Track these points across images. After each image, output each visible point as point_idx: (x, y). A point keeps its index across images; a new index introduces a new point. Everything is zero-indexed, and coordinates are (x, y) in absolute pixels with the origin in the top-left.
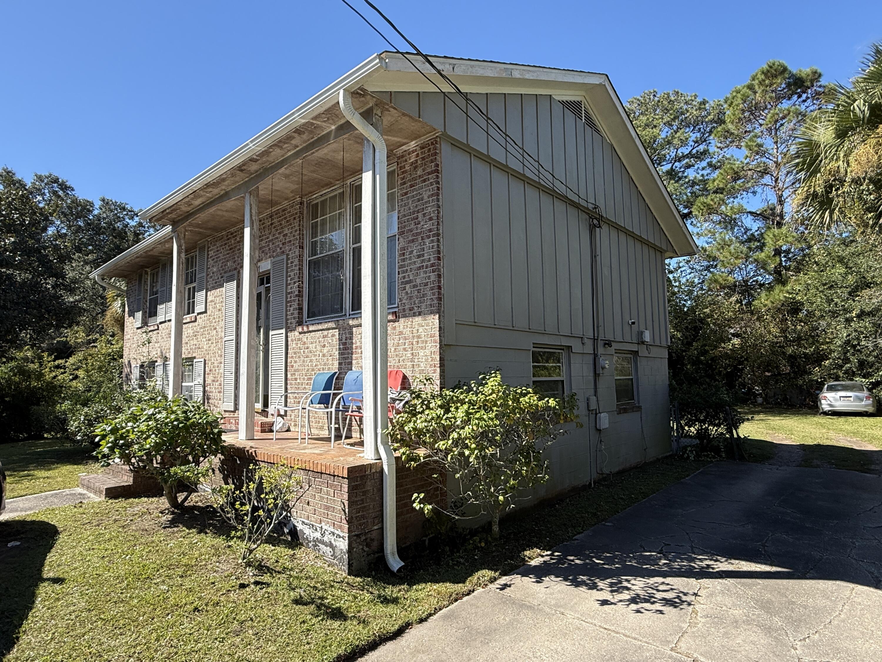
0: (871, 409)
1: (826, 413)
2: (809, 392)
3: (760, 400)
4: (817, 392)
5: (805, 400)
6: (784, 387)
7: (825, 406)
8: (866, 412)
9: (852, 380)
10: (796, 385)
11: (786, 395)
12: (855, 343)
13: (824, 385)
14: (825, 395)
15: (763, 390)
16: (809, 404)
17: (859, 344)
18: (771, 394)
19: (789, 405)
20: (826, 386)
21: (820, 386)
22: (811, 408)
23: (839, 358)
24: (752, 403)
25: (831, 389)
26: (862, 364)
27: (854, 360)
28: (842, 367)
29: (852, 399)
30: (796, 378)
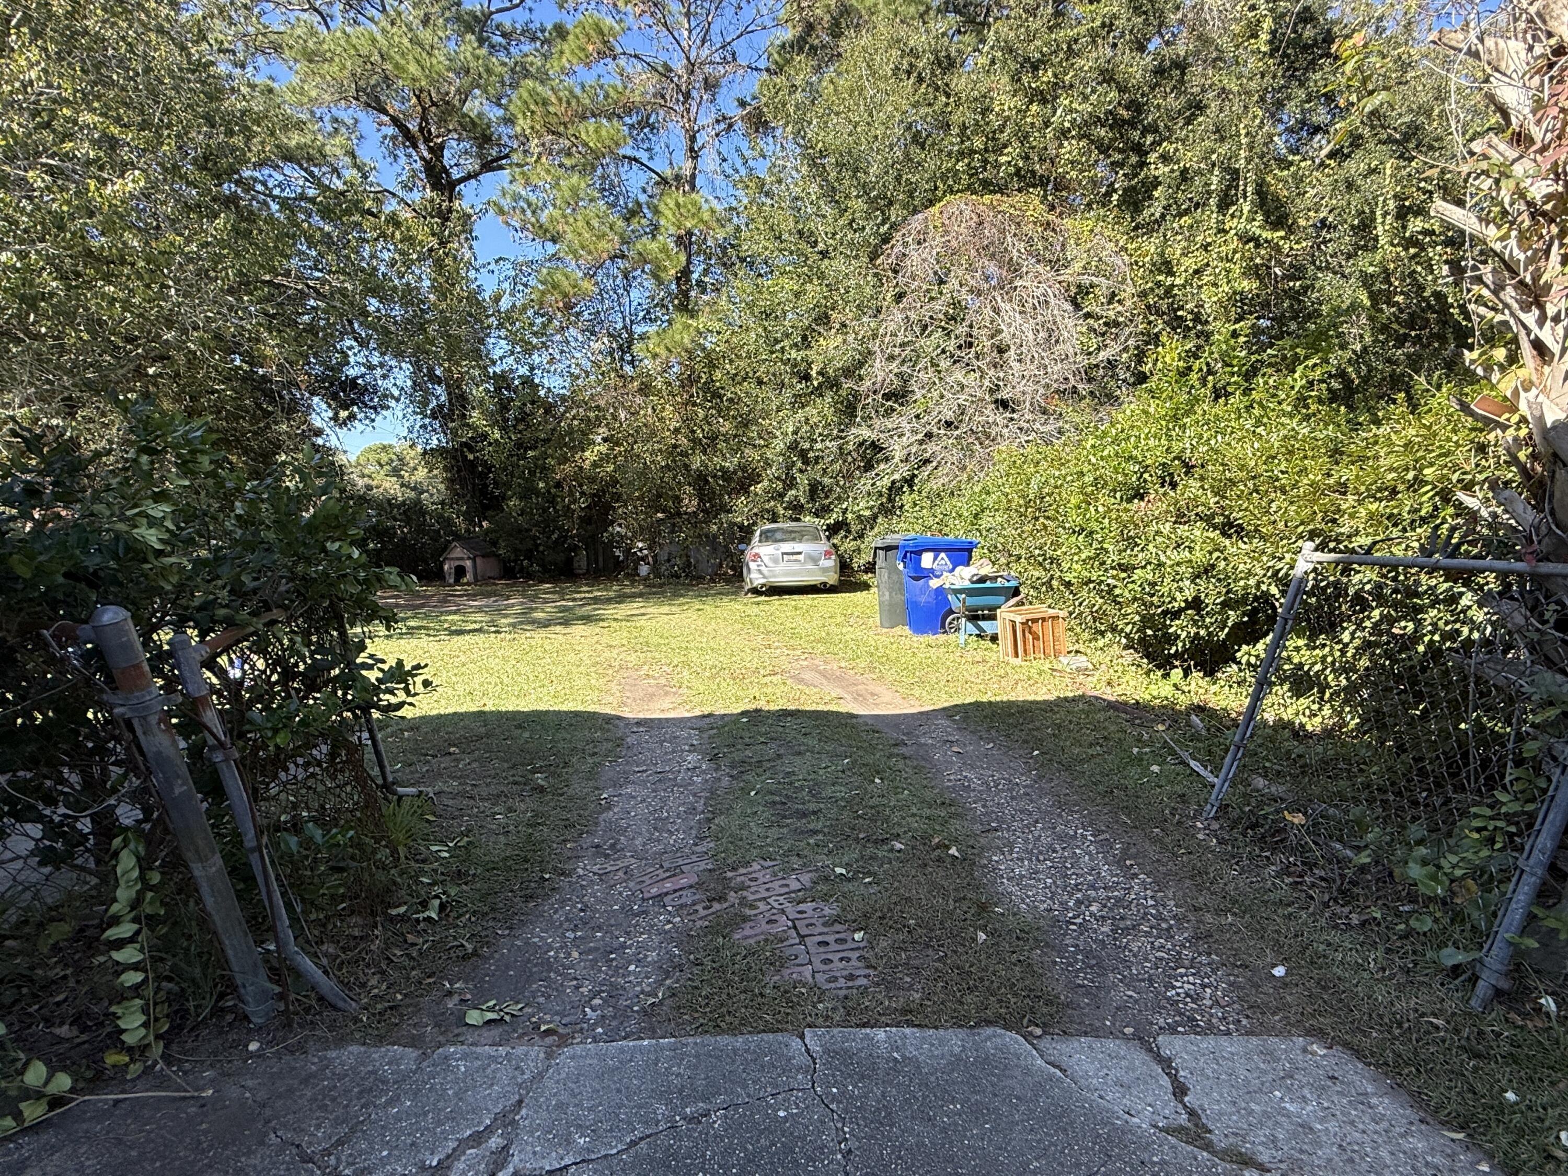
0: (832, 578)
1: (756, 591)
2: (728, 550)
3: (644, 570)
4: (742, 547)
5: (721, 566)
6: (685, 539)
7: (755, 577)
8: (825, 584)
9: (798, 520)
10: (707, 536)
11: (688, 556)
12: (807, 446)
13: (752, 533)
14: (756, 550)
15: (650, 548)
16: (725, 574)
17: (811, 448)
18: (663, 557)
19: (694, 578)
20: (758, 533)
21: (746, 534)
22: (728, 581)
23: (778, 478)
24: (627, 576)
25: (767, 537)
26: (814, 489)
27: (803, 481)
28: (782, 495)
29: (801, 557)
30: (707, 522)
